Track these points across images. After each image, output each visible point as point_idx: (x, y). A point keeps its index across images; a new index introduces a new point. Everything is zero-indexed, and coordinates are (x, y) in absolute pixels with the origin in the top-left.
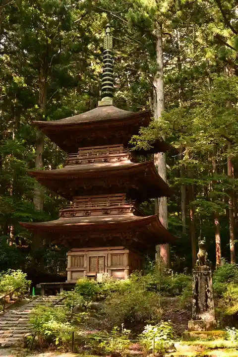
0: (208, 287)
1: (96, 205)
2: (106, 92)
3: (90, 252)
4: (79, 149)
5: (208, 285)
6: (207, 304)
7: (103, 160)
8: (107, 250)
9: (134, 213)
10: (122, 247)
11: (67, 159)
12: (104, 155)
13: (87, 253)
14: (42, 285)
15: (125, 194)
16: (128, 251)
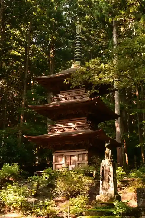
0: (110, 173)
1: (69, 125)
2: (77, 58)
3: (66, 153)
4: (61, 92)
5: (110, 172)
6: (109, 184)
7: (73, 98)
8: (75, 151)
9: (90, 129)
10: (84, 150)
11: (53, 98)
12: (74, 95)
13: (64, 153)
14: (37, 173)
15: (86, 118)
16: (87, 152)
